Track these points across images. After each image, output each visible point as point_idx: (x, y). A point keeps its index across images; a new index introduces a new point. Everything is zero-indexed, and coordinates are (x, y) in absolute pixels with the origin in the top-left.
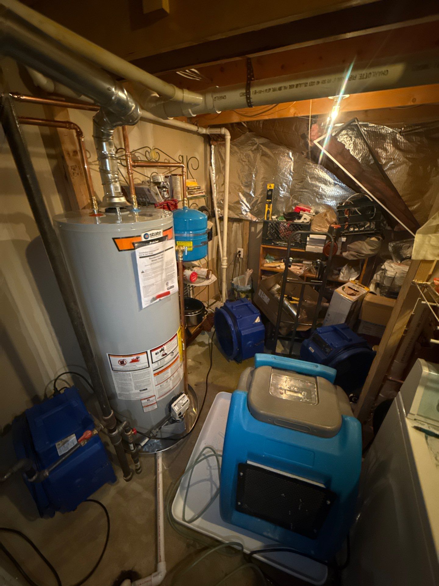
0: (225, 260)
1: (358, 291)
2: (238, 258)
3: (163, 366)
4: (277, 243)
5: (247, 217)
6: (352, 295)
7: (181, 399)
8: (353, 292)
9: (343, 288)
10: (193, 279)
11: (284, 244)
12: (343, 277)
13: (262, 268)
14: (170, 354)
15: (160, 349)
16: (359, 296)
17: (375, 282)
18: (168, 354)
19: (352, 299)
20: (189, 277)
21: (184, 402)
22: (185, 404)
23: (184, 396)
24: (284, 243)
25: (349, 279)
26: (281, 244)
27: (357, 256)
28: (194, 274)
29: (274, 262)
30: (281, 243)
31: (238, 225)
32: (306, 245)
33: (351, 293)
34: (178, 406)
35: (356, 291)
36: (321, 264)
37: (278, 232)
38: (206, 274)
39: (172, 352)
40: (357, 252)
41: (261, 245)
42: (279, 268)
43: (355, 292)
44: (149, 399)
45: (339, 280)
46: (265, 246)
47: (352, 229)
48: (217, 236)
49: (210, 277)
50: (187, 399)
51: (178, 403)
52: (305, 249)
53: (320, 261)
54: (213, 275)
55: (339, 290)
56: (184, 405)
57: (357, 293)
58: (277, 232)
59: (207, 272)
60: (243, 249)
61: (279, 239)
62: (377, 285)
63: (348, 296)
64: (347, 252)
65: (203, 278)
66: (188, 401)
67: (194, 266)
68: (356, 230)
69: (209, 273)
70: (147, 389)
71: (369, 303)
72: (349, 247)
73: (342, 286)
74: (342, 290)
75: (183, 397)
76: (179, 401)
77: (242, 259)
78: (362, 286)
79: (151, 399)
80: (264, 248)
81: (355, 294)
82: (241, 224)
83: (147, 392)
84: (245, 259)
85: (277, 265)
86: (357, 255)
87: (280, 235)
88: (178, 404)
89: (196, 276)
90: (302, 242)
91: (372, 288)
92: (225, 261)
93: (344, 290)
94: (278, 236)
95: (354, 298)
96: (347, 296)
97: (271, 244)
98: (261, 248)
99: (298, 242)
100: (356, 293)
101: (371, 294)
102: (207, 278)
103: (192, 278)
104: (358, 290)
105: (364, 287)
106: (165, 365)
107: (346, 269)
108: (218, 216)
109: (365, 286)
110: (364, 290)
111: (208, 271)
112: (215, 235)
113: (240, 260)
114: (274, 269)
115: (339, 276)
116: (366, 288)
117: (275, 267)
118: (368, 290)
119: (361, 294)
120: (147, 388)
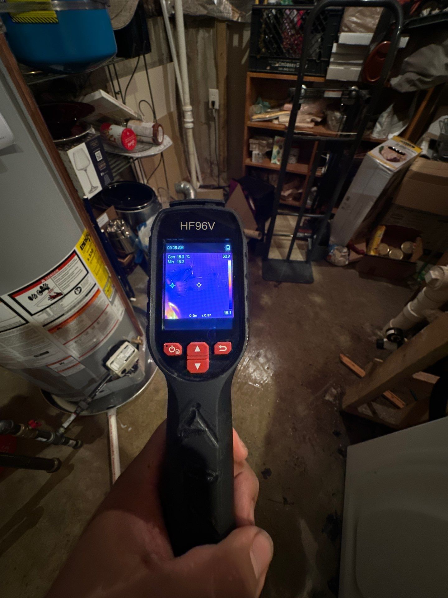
0: (188, 111)
1: (404, 154)
2: (212, 109)
3: (63, 315)
4: (277, 65)
5: (221, 12)
6: (394, 160)
7: (121, 352)
8: (395, 155)
9: (381, 150)
10: (129, 144)
11: (289, 68)
12: (379, 133)
13: (249, 124)
14: (73, 291)
15: (38, 288)
16: (404, 162)
17: (429, 139)
18: (65, 292)
19: (394, 167)
20: (120, 140)
21: (128, 355)
22: (129, 357)
23: (127, 346)
24: (288, 65)
25: (387, 136)
26: (283, 67)
27: (418, 83)
28: (129, 133)
29: (269, 110)
30: (283, 64)
31: (207, 35)
32: (328, 63)
33: (392, 157)
34: (118, 363)
35: (401, 153)
36: (358, 95)
37: (280, 37)
38: (152, 132)
39: (76, 287)
40: (418, 74)
41: (248, 73)
42: (276, 122)
43: (399, 155)
44: (62, 362)
45: (371, 137)
46: (255, 75)
47: (425, 12)
48: (172, 63)
49: (160, 141)
50: (133, 350)
51: (116, 358)
52: (325, 77)
53: (357, 89)
54: (165, 136)
55: (374, 152)
56: (127, 359)
57: (403, 157)
58: (278, 38)
59: (152, 129)
60: (217, 90)
61: (280, 55)
62: (433, 144)
63: (388, 162)
64: (400, 77)
65: (149, 143)
66: (134, 351)
67: (128, 117)
68: (434, 12)
69: (157, 130)
70: (47, 352)
71: (418, 176)
72: (407, 62)
73: (380, 146)
74: (379, 154)
75: (125, 348)
76: (118, 356)
77: (218, 111)
78: (410, 145)
79: (65, 361)
80: (252, 79)
81: (398, 158)
82: (212, 31)
83: (50, 356)
84: (222, 113)
85: (273, 115)
86: (419, 80)
87: (283, 44)
88: (117, 361)
89: (133, 137)
90: (322, 59)
91: (424, 148)
92: (190, 113)
93: (383, 152)
94: (279, 47)
95: (397, 166)
96: (385, 163)
97: (265, 69)
98: (248, 81)
99: (314, 58)
100: (400, 158)
101: (423, 159)
102: (155, 142)
103: (126, 141)
104: (404, 152)
105: (413, 147)
106: (68, 312)
107: (388, 116)
108: (168, 12)
109: (415, 144)
110: (412, 152)
111: (153, 127)
112: (168, 60)
113: (215, 114)
114: (269, 124)
115: (372, 132)
116: (416, 148)
117: (270, 121)
118: (419, 151)
119: (408, 159)
120: (49, 350)
